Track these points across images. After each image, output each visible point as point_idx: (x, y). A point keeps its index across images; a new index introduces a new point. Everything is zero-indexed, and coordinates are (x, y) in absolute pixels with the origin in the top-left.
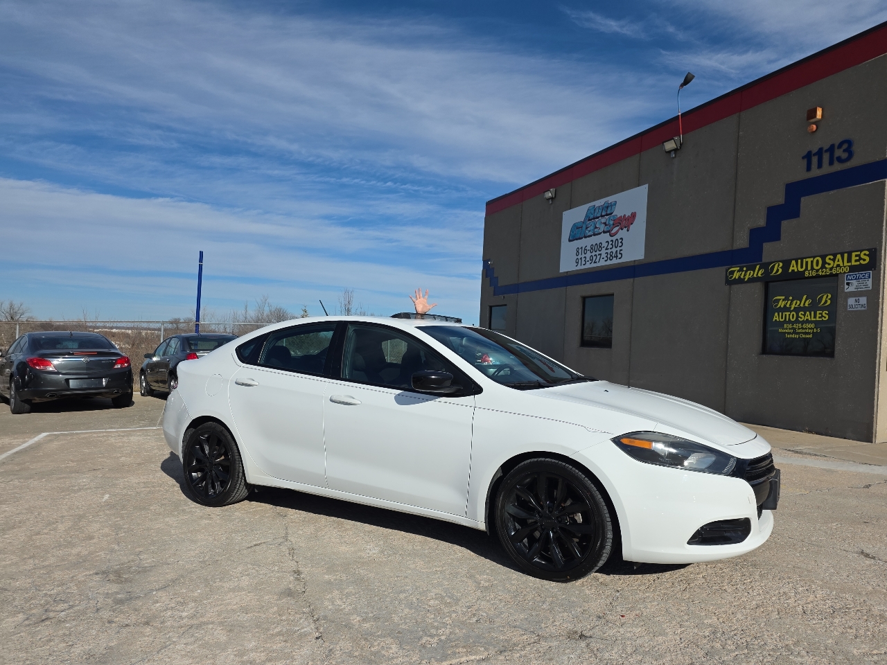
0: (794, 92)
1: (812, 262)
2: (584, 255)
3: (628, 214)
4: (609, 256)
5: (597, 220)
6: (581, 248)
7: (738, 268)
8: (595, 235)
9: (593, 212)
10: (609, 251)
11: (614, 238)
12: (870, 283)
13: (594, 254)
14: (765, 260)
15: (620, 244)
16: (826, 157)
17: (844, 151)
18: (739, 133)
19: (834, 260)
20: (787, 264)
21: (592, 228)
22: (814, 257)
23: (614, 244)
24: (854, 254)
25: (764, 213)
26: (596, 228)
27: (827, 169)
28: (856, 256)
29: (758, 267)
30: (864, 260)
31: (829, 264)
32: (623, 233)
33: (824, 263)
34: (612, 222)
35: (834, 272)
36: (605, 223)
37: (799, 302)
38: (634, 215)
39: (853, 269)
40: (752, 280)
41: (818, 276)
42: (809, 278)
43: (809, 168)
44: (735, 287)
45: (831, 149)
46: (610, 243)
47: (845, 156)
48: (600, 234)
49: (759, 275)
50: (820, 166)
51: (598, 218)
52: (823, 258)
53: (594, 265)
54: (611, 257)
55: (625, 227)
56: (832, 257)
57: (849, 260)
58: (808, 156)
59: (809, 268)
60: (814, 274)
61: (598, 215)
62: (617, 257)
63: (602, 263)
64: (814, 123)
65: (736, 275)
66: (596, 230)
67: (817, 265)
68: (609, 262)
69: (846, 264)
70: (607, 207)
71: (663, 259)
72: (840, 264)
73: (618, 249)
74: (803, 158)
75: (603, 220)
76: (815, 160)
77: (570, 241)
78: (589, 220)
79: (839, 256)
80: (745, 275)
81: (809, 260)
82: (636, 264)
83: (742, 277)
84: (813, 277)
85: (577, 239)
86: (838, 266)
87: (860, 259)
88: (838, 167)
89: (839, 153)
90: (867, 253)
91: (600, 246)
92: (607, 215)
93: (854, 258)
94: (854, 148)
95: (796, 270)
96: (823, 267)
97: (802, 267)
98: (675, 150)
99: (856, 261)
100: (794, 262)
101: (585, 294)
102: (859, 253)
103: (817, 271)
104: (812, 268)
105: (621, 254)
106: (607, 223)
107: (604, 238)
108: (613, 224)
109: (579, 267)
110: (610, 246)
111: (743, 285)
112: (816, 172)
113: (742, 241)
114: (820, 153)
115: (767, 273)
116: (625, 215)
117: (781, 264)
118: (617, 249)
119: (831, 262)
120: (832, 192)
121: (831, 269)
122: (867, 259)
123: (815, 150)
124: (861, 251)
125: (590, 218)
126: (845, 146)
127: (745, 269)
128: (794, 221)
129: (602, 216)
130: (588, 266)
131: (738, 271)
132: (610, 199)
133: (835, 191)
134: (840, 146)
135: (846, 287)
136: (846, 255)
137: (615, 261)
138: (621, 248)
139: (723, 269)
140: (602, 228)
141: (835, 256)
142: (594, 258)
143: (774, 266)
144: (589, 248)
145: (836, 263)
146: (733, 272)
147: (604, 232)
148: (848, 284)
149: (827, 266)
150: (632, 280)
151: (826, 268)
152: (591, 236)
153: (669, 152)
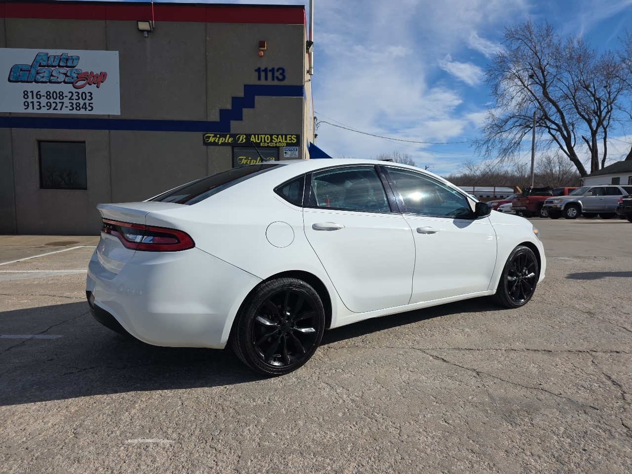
0: (246, 24)
1: (264, 138)
2: (35, 100)
3: (97, 72)
4: (75, 106)
5: (53, 68)
6: (32, 92)
7: (213, 135)
8: (51, 82)
9: (45, 58)
10: (74, 102)
11: (80, 91)
12: (297, 153)
13: (52, 100)
14: (232, 132)
15: (88, 98)
16: (270, 74)
17: (281, 74)
18: (206, 38)
19: (277, 138)
20: (248, 137)
21: (46, 74)
22: (266, 135)
23: (80, 96)
24: (288, 136)
25: (230, 101)
26: (52, 75)
27: (270, 82)
28: (289, 137)
29: (228, 136)
30: (294, 140)
31: (275, 140)
32: (92, 88)
33: (272, 139)
34: (75, 75)
35: (278, 145)
36: (66, 74)
37: (255, 161)
38: (103, 76)
39: (288, 145)
40: (223, 144)
41: (268, 146)
42: (263, 147)
43: (259, 79)
44: (211, 148)
45: (273, 70)
46: (75, 95)
47: (281, 77)
48: (60, 82)
49: (230, 141)
50: (266, 79)
51: (55, 66)
52: (271, 136)
53: (51, 111)
54: (78, 107)
55: (95, 84)
56: (276, 136)
57: (286, 140)
58: (258, 70)
59: (263, 141)
60: (266, 145)
61: (54, 64)
62: (86, 109)
63: (66, 111)
64: (262, 50)
65: (212, 140)
66: (52, 78)
67: (268, 140)
68: (75, 112)
69: (284, 141)
70: (67, 60)
71: (142, 119)
72: (280, 141)
73: (87, 102)
74: (256, 71)
75: (63, 70)
76: (263, 74)
77: (10, 81)
78: (40, 66)
79: (280, 136)
80: (218, 140)
81: (263, 136)
82: (111, 118)
83: (216, 141)
84: (265, 147)
85: (22, 82)
86: (280, 142)
87: (292, 139)
88: (276, 83)
89: (277, 74)
90: (295, 137)
91: (61, 95)
92: (67, 67)
93: (288, 139)
94: (285, 74)
95: (255, 141)
96: (271, 141)
97: (258, 140)
98: (148, 31)
99: (289, 140)
100: (253, 136)
101: (41, 138)
102: (291, 136)
103: (268, 143)
104: (265, 142)
105: (92, 107)
106: (68, 74)
107: (67, 89)
108: (77, 77)
109: (30, 110)
110: (75, 97)
111: (217, 147)
112: (263, 82)
113: (215, 117)
114: (266, 70)
115: (235, 141)
116: (92, 73)
117: (245, 137)
118: (85, 101)
119: (276, 139)
120: (274, 97)
121: (276, 143)
122: (295, 140)
123: (263, 68)
124: (292, 135)
125: (40, 63)
126: (281, 71)
127: (218, 136)
128: (251, 110)
129: (59, 66)
130: (44, 111)
131: (213, 137)
132: (71, 53)
133: (276, 97)
134: (278, 70)
135: (285, 154)
136: (284, 136)
137: (82, 112)
138: (91, 102)
139: (200, 134)
140: (62, 78)
141: (278, 135)
142: (53, 105)
143: (240, 137)
144: (43, 93)
145: (279, 140)
146: (209, 137)
147: (65, 82)
148: (286, 153)
149: (273, 141)
150: (107, 131)
151: (273, 142)
152: (46, 82)
153: (143, 31)
